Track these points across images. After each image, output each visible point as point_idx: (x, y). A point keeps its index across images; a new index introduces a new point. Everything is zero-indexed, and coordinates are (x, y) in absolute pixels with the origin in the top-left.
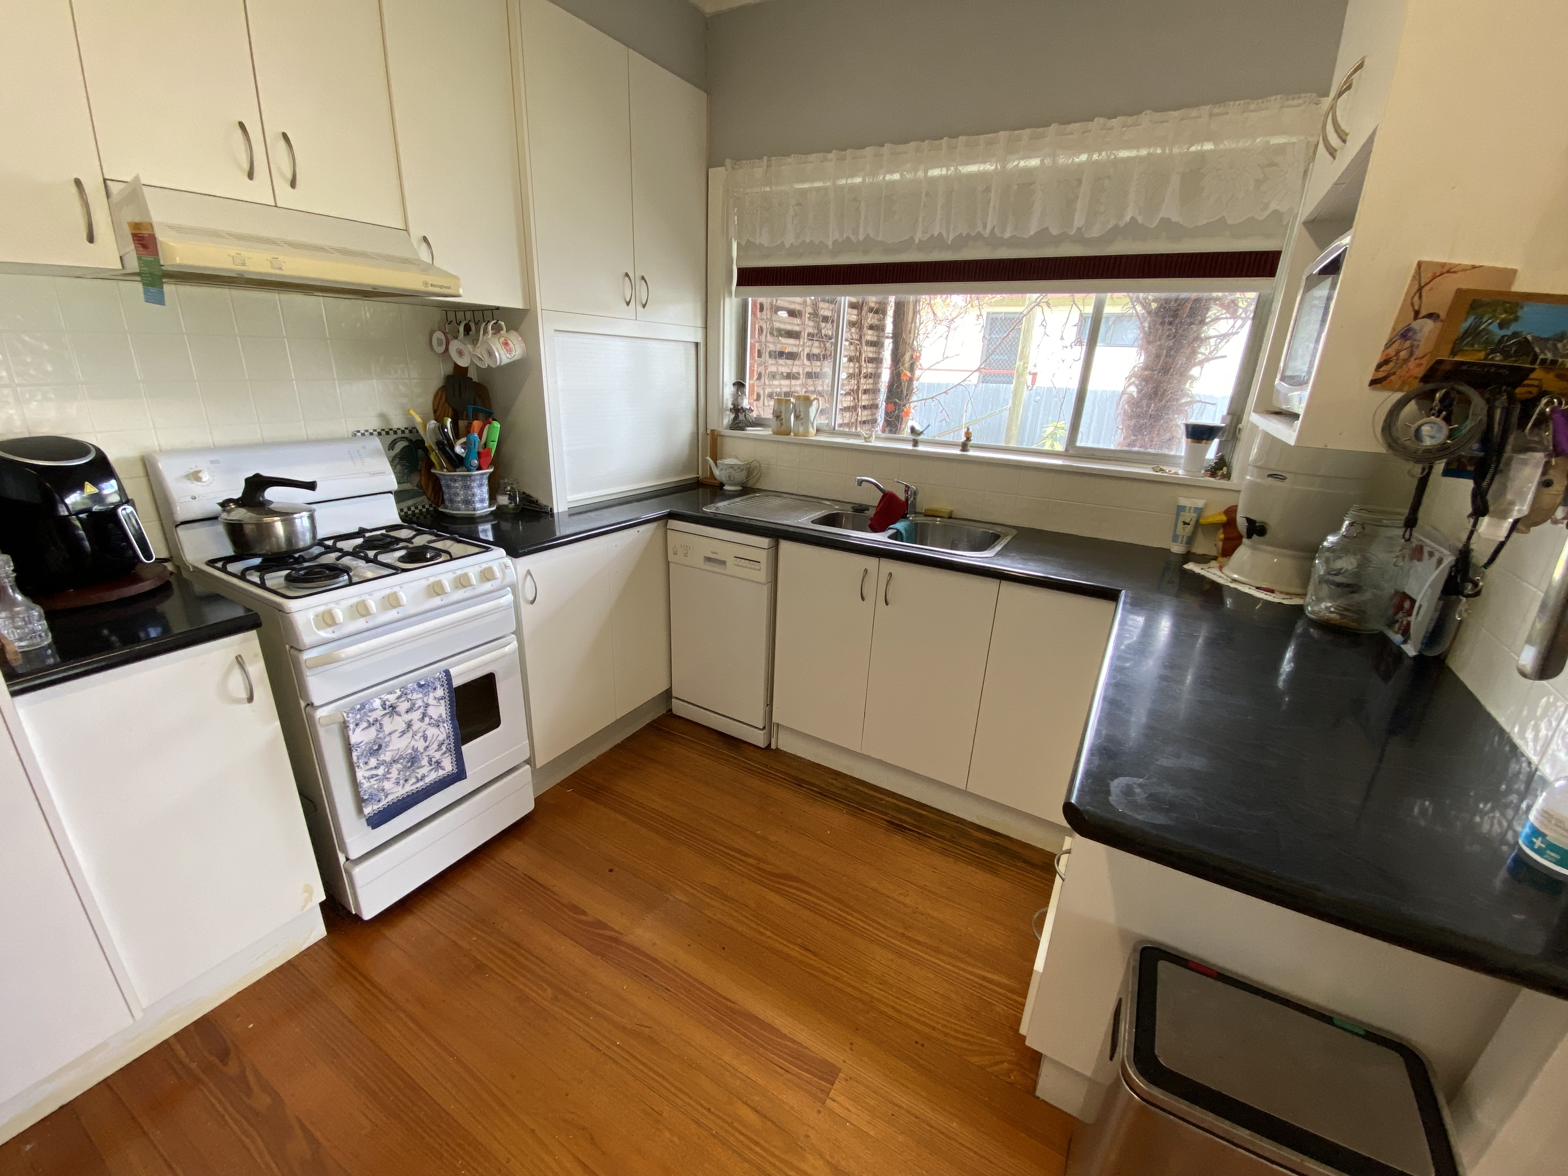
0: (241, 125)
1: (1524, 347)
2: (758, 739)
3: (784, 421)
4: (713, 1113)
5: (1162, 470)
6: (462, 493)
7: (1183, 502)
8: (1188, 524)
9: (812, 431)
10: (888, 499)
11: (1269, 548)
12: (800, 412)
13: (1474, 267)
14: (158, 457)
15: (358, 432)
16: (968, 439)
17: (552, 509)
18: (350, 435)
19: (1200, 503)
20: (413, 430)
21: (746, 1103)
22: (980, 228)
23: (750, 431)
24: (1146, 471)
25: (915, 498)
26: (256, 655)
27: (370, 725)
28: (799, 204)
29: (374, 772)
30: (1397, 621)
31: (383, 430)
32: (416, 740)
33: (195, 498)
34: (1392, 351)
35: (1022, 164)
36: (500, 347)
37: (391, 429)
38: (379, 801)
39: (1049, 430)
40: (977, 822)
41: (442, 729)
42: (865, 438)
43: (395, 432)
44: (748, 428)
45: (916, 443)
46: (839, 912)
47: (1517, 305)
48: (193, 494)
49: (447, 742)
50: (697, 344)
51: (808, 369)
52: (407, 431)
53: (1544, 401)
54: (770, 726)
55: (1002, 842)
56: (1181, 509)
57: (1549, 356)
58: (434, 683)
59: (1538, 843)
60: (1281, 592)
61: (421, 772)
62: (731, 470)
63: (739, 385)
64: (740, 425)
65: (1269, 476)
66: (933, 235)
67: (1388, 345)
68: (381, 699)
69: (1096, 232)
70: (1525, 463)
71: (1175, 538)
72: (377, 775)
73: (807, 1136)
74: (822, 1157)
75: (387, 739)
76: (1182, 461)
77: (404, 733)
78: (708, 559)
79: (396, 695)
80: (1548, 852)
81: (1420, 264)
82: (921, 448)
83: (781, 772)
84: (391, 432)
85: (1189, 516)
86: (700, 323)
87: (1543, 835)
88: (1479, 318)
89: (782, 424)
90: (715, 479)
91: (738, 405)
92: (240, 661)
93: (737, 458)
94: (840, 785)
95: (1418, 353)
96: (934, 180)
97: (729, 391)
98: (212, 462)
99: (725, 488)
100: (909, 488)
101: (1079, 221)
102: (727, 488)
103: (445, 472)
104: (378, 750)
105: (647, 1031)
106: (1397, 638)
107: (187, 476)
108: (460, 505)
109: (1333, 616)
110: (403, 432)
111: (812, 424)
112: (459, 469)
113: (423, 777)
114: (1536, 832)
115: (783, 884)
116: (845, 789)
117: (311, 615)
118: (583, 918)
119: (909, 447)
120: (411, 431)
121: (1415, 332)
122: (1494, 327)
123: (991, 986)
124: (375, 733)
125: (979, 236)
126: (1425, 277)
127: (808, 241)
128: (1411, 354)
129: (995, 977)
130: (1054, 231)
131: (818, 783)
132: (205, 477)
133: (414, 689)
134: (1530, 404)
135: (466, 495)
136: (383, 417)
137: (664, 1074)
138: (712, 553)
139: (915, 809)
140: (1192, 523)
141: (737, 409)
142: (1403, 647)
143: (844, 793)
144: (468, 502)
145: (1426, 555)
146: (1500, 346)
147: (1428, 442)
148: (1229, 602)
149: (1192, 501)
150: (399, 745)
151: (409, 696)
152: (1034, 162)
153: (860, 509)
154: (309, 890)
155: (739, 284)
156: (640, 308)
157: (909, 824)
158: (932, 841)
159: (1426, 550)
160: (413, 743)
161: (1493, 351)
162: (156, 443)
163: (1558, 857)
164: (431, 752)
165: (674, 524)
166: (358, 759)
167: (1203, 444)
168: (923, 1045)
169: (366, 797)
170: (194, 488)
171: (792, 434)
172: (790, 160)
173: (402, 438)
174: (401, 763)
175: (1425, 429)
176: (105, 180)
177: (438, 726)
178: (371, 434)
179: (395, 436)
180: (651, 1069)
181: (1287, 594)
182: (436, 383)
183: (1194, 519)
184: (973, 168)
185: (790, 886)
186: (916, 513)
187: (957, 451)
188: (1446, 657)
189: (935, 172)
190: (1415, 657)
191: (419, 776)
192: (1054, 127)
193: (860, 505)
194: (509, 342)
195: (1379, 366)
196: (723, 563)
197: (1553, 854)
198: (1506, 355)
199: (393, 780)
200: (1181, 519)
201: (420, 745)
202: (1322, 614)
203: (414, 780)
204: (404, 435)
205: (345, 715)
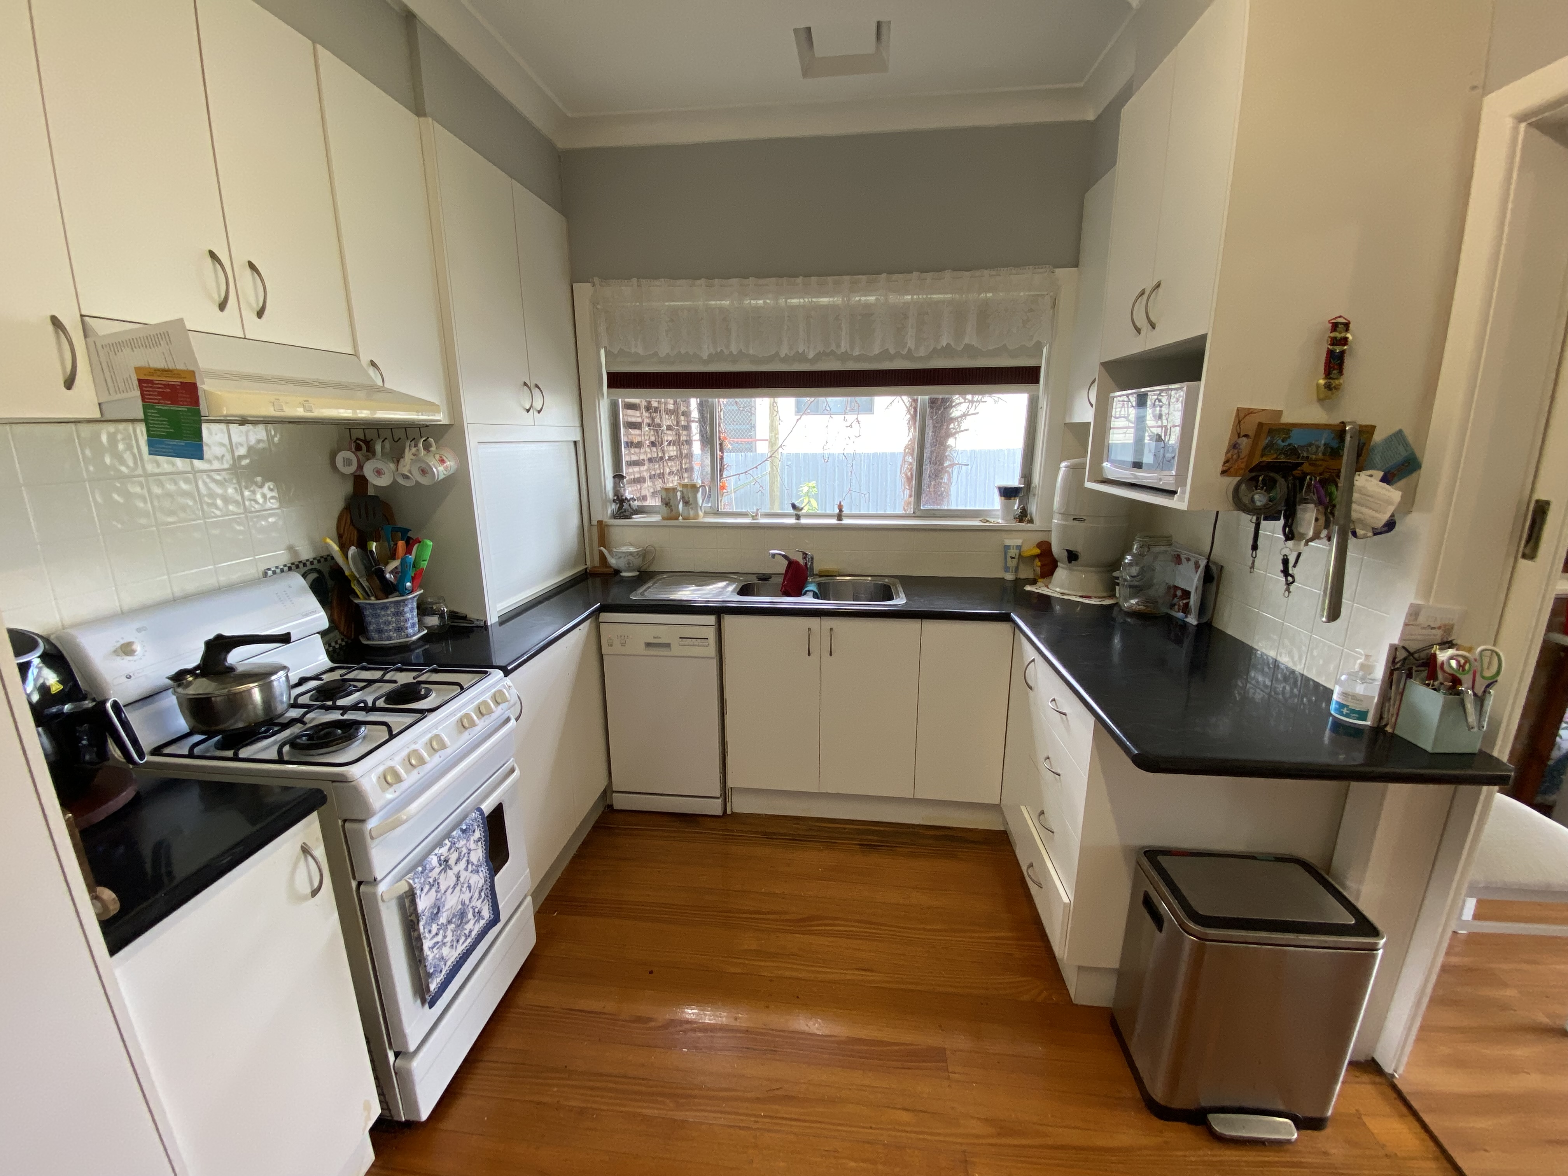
0: (212, 254)
1: (1293, 451)
2: (715, 808)
3: (673, 508)
4: (875, 1129)
5: (987, 521)
6: (394, 619)
7: (1008, 542)
8: (1014, 558)
9: (701, 514)
10: (792, 565)
11: (1079, 568)
12: (688, 498)
13: (1263, 410)
14: (73, 632)
15: (269, 569)
16: (841, 511)
17: (485, 622)
18: (261, 575)
19: (1019, 542)
20: (329, 558)
21: (895, 1108)
22: (833, 347)
23: (637, 518)
24: (976, 523)
25: (812, 563)
26: (317, 839)
27: (431, 886)
28: (672, 320)
29: (435, 940)
30: (1175, 605)
31: (293, 564)
32: (463, 893)
33: (130, 677)
34: (1230, 455)
35: (863, 298)
36: (437, 464)
37: (300, 562)
38: (441, 972)
39: (805, 489)
40: (922, 823)
41: (481, 874)
42: (753, 517)
43: (305, 565)
44: (634, 516)
45: (798, 517)
46: (869, 930)
47: (1289, 430)
48: (127, 673)
49: (484, 888)
50: (575, 442)
51: (649, 456)
52: (316, 562)
53: (1308, 477)
54: (725, 792)
55: (947, 833)
56: (1007, 548)
57: (1305, 455)
58: (472, 825)
59: (1345, 711)
60: (1095, 597)
61: (468, 927)
62: (630, 557)
63: (618, 477)
64: (627, 513)
65: (1074, 519)
66: (798, 352)
67: (1227, 452)
68: (436, 855)
69: (922, 352)
70: (1305, 510)
71: (1007, 569)
72: (438, 943)
73: (953, 1108)
74: (972, 1117)
75: (444, 898)
76: (999, 513)
77: (454, 887)
78: (648, 645)
79: (447, 848)
80: (1352, 715)
81: (1238, 409)
82: (803, 521)
83: (746, 832)
84: (301, 565)
85: (1013, 552)
86: (577, 423)
87: (1347, 706)
88: (1273, 437)
89: (672, 510)
90: (610, 567)
91: (622, 496)
92: (305, 850)
93: (631, 545)
94: (804, 827)
95: (1242, 456)
96: (793, 308)
97: (609, 484)
98: (139, 630)
99: (622, 574)
100: (807, 554)
101: (911, 343)
102: (624, 574)
103: (373, 600)
104: (437, 913)
105: (779, 1092)
106: (1180, 615)
107: (115, 651)
108: (391, 633)
109: (1141, 607)
110: (312, 563)
111: (701, 508)
112: (393, 595)
113: (470, 932)
114: (1341, 706)
115: (811, 926)
116: (810, 830)
117: (374, 778)
118: (653, 1024)
119: (792, 521)
120: (319, 561)
121: (1239, 445)
122: (1280, 442)
123: (1005, 942)
124: (435, 894)
125: (832, 353)
126: (1241, 416)
127: (683, 352)
128: (1239, 457)
129: (1003, 934)
130: (892, 351)
131: (785, 831)
132: (138, 647)
133: (459, 836)
134: (1302, 480)
135: (398, 621)
136: (291, 549)
137: (818, 1119)
138: (654, 638)
139: (873, 828)
140: (1017, 557)
141: (620, 500)
142: (1186, 620)
143: (810, 833)
144: (400, 629)
145: (1184, 560)
146: (1283, 452)
147: (1258, 504)
148: (1058, 608)
149: (1014, 541)
150: (452, 902)
151: (457, 845)
152: (872, 299)
153: (764, 578)
154: (367, 1107)
155: (609, 386)
156: (536, 413)
157: (876, 841)
158: (898, 849)
159: (1183, 557)
160: (462, 896)
161: (1280, 454)
162: (57, 616)
163: (1357, 716)
164: (473, 904)
165: (604, 616)
166: (424, 928)
167: (1012, 501)
168: (987, 1004)
169: (431, 971)
170: (126, 664)
171: (681, 518)
172: (657, 282)
173: (311, 569)
174: (454, 923)
175: (1257, 497)
176: (82, 316)
177: (478, 872)
178: (282, 571)
179: (306, 569)
180: (805, 1121)
181: (1099, 597)
182: (337, 505)
183: (1018, 554)
184: (824, 300)
185: (818, 925)
186: (813, 575)
187: (834, 521)
188: (1211, 622)
189: (795, 301)
190: (1197, 626)
191: (467, 932)
192: (884, 275)
193: (764, 575)
194: (444, 458)
195: (1225, 463)
196: (668, 645)
197: (1354, 715)
198: (1286, 454)
199: (449, 944)
200: (1009, 555)
201: (466, 896)
202: (1134, 608)
203: (463, 938)
204: (313, 567)
205: (411, 882)
